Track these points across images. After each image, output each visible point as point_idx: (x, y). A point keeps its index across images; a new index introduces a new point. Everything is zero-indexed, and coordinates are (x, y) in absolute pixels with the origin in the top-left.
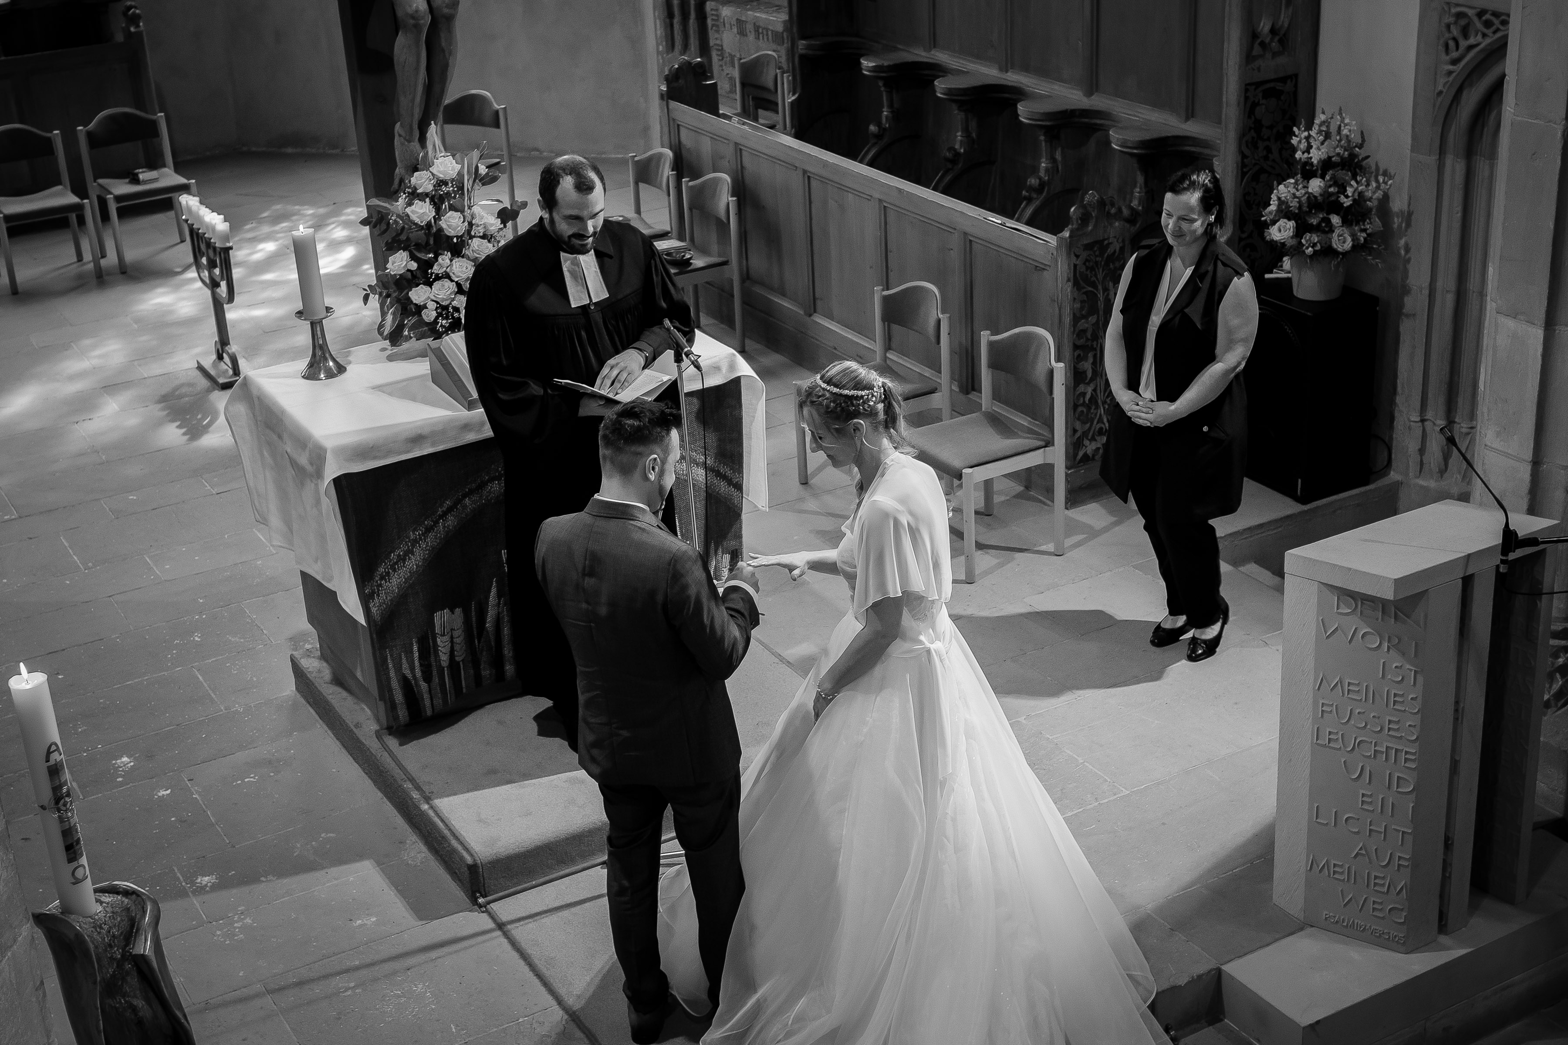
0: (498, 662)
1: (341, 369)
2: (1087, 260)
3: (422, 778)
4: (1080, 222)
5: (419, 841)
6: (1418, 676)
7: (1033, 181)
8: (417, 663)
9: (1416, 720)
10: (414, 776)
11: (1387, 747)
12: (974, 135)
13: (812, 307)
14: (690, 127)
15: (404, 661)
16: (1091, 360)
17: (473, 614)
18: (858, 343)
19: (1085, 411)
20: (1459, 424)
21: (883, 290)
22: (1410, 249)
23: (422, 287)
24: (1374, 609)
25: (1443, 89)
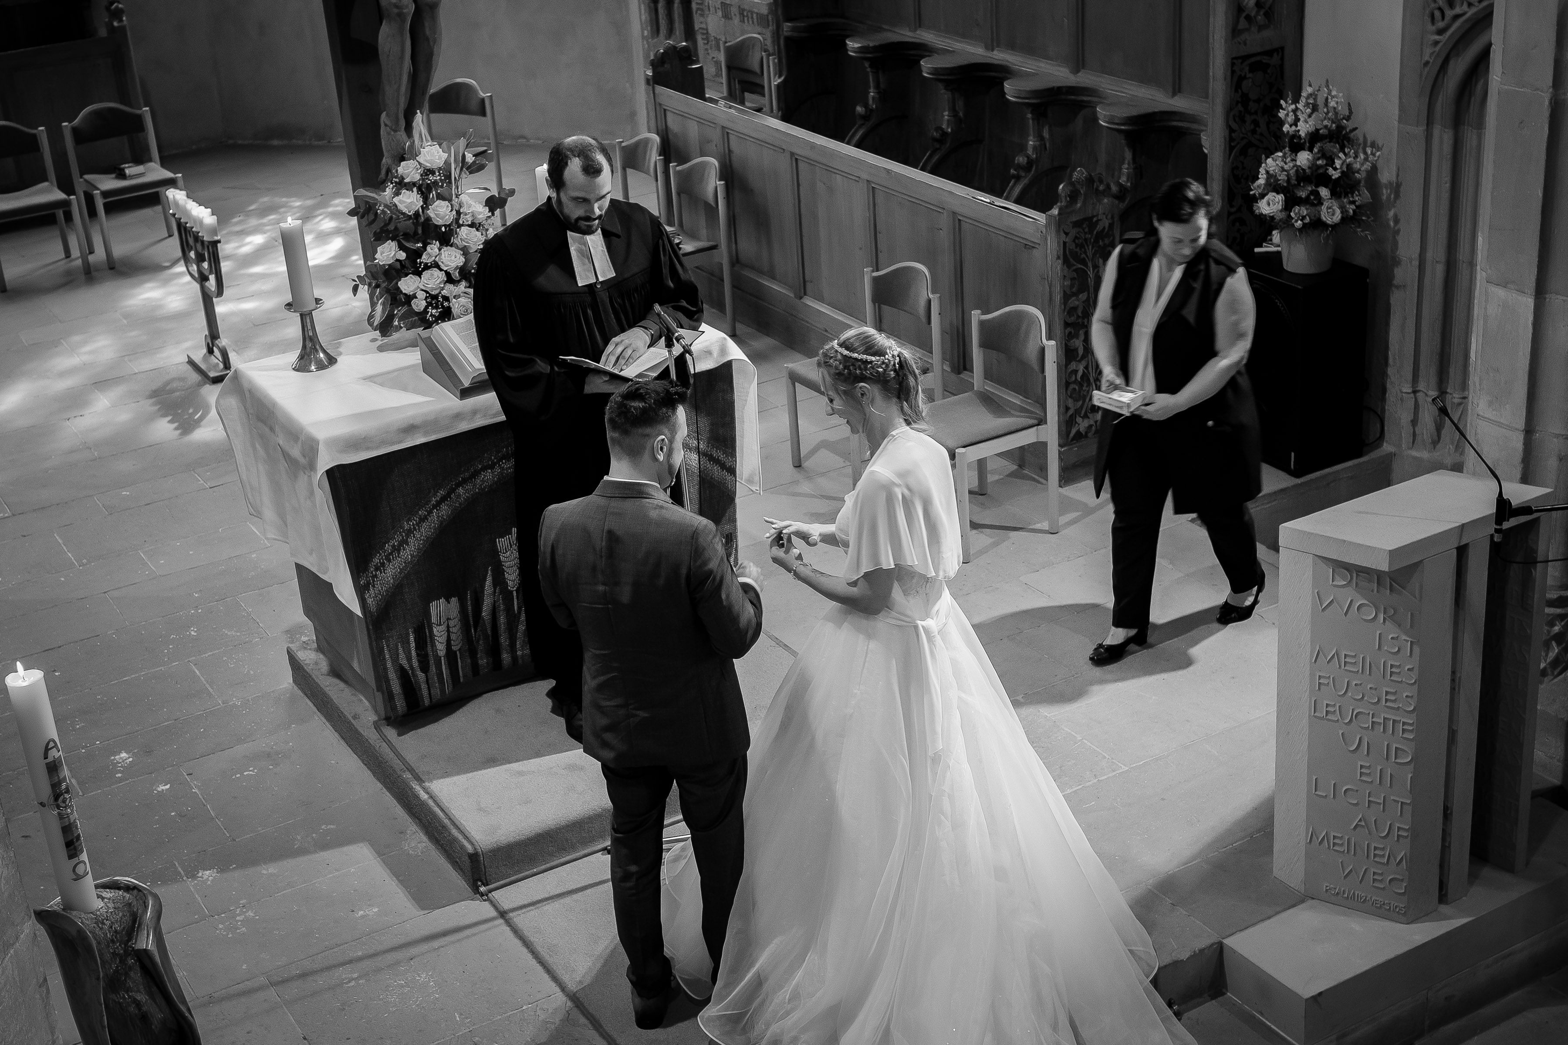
0: (494, 651)
1: (332, 361)
2: (1076, 237)
3: (420, 768)
4: (1068, 199)
5: (419, 831)
6: (1415, 647)
7: (1021, 159)
8: (414, 653)
9: (1413, 691)
10: (413, 765)
11: (1385, 719)
12: (961, 114)
13: (802, 290)
14: (677, 112)
15: (401, 651)
16: (1082, 337)
17: (469, 603)
19: (1077, 388)
20: (1451, 394)
21: (873, 271)
22: (1399, 220)
23: (411, 277)
24: (1370, 581)
25: (1429, 59)
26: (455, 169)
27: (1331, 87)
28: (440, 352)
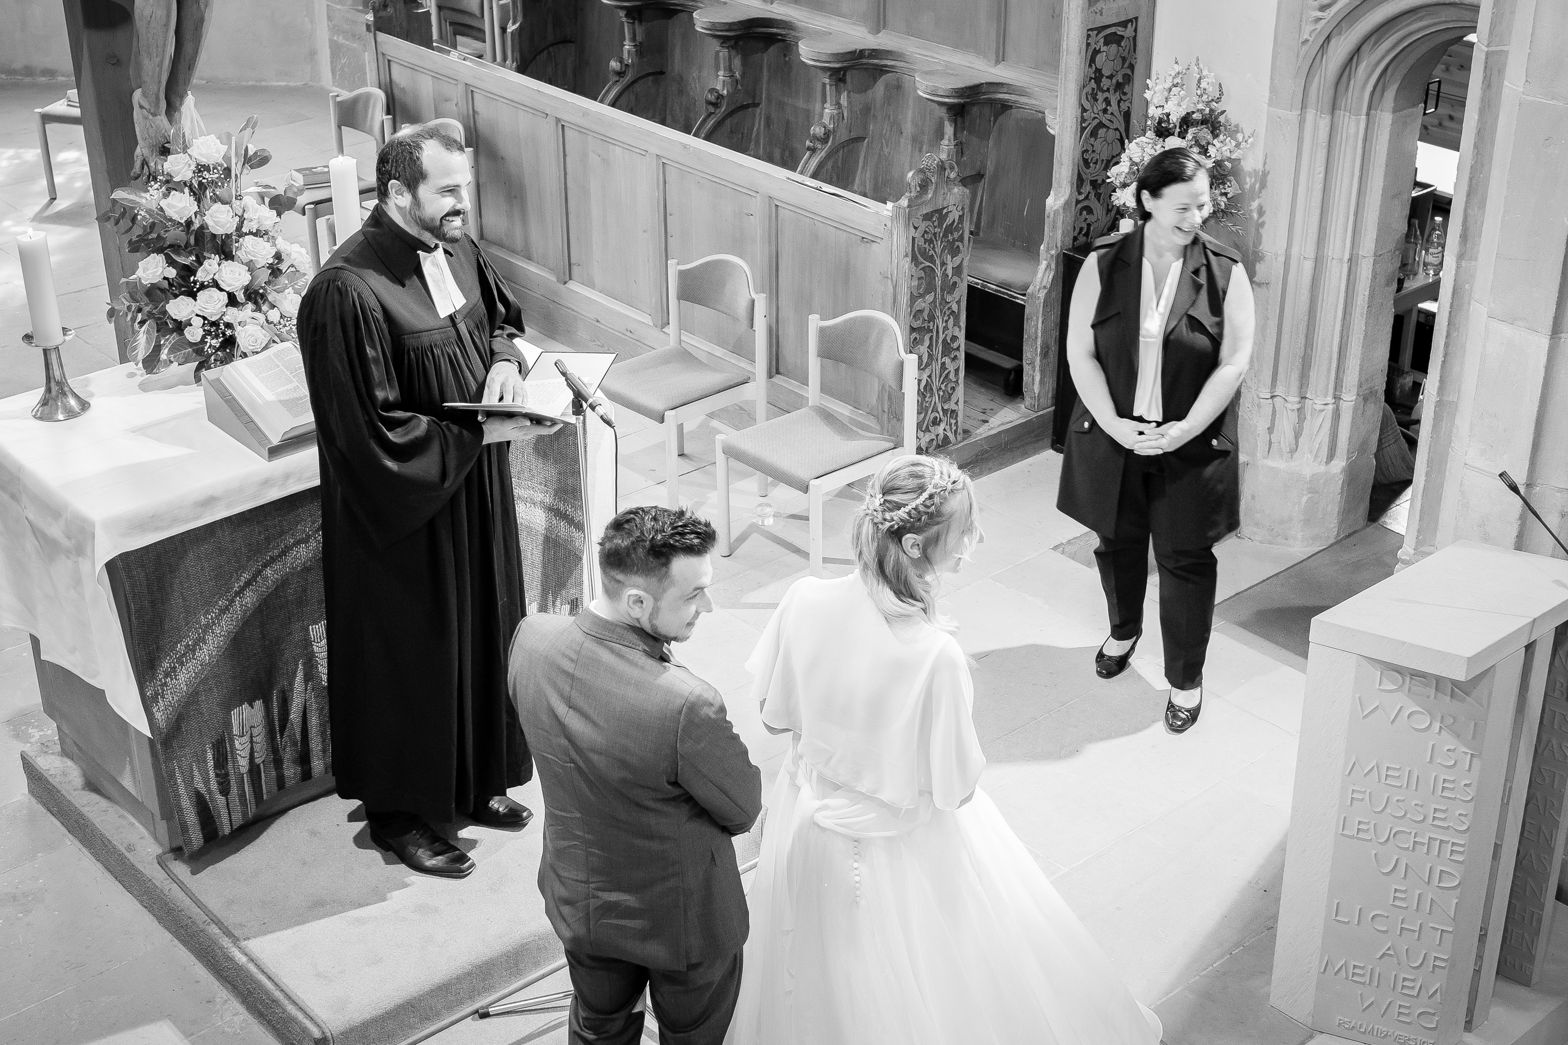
0: (304, 759)
1: (85, 405)
2: (925, 232)
3: (230, 918)
4: (918, 189)
5: (232, 998)
6: (1475, 760)
7: (817, 129)
8: (212, 774)
9: (1469, 809)
10: (219, 916)
11: (1430, 838)
12: (737, 75)
13: (567, 273)
14: (406, 64)
15: (196, 773)
16: (927, 343)
17: (275, 704)
18: (628, 317)
20: (1313, 399)
21: (678, 264)
22: (1265, 212)
23: (183, 299)
24: (1426, 685)
25: (1309, 38)
26: (236, 164)
27: (1201, 66)
28: (234, 398)
